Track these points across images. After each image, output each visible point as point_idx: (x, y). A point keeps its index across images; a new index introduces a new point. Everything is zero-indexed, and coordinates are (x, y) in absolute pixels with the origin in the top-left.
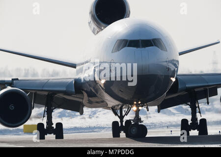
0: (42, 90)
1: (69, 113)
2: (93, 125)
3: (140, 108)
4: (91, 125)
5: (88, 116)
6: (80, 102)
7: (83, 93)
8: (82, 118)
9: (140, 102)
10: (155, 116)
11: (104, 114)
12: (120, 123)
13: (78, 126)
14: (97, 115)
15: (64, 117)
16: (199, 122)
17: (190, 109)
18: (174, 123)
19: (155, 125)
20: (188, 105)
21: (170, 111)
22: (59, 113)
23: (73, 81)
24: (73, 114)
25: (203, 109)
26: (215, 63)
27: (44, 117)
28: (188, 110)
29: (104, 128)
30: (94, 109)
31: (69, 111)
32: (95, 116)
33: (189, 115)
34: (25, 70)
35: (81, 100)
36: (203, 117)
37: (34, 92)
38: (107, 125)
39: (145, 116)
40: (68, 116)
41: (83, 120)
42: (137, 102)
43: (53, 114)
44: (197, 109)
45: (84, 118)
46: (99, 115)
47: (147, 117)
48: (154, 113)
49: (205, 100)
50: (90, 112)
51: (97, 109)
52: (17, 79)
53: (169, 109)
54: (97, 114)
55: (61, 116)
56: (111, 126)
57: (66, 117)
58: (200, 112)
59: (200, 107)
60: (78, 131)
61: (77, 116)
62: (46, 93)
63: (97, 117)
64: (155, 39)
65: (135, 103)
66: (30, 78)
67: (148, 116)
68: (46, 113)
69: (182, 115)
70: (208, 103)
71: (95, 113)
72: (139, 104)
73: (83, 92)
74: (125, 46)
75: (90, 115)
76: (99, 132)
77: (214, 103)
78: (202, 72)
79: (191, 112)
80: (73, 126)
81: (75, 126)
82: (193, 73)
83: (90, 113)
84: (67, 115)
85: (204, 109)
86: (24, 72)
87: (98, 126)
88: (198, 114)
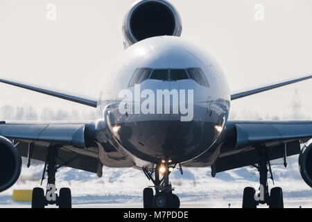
0: (38, 140)
1: (80, 174)
2: (114, 193)
3: (171, 169)
4: (112, 193)
5: (108, 179)
6: (96, 159)
7: (97, 146)
8: (99, 182)
9: (170, 161)
10: (205, 182)
11: (131, 177)
12: (154, 191)
13: (92, 193)
14: (121, 178)
15: (72, 179)
16: (269, 192)
17: (257, 173)
18: (233, 193)
19: (206, 195)
20: (256, 167)
21: (228, 174)
22: (66, 173)
23: (82, 128)
24: (86, 176)
25: (276, 173)
26: (296, 106)
27: (43, 178)
28: (254, 174)
29: (130, 197)
30: (117, 170)
31: (80, 171)
32: (119, 179)
33: (256, 181)
34: (18, 108)
35: (96, 156)
36: (277, 184)
37: (30, 142)
38: (135, 193)
39: (192, 181)
40: (79, 179)
41: (100, 185)
42: (166, 160)
43: (57, 174)
44: (269, 172)
45: (103, 182)
46: (124, 177)
47: (195, 183)
48: (204, 177)
49: (281, 160)
50: (112, 174)
51: (121, 169)
52: (4, 123)
53: (227, 172)
54: (122, 176)
55: (68, 178)
56: (142, 195)
57: (77, 180)
58: (272, 178)
59: (273, 170)
60: (92, 201)
61: (92, 178)
62: (48, 145)
63: (121, 181)
64: (192, 69)
65: (163, 161)
66: (24, 121)
67: (196, 181)
68: (46, 173)
69: (246, 181)
70: (285, 165)
71: (118, 175)
72: (170, 164)
73: (98, 143)
74: (146, 77)
75: (111, 178)
76: (123, 202)
77: (293, 165)
78: (276, 118)
79: (259, 177)
80: (85, 193)
81: (89, 193)
82: (264, 119)
83: (110, 175)
84: (77, 177)
85: (279, 173)
86: (15, 111)
87: (122, 194)
88: (269, 180)
